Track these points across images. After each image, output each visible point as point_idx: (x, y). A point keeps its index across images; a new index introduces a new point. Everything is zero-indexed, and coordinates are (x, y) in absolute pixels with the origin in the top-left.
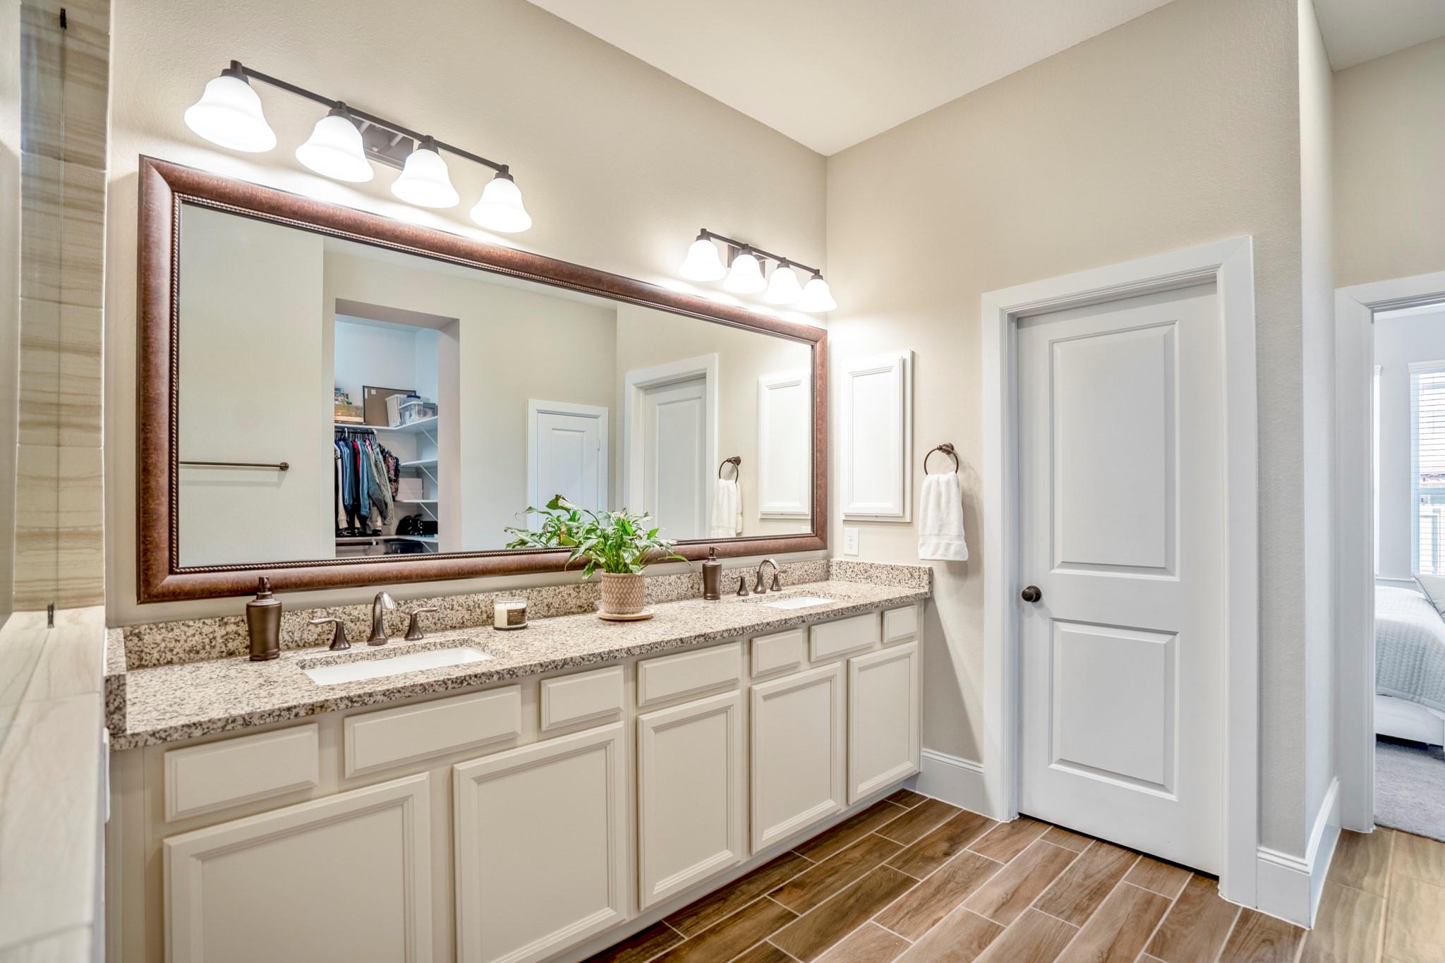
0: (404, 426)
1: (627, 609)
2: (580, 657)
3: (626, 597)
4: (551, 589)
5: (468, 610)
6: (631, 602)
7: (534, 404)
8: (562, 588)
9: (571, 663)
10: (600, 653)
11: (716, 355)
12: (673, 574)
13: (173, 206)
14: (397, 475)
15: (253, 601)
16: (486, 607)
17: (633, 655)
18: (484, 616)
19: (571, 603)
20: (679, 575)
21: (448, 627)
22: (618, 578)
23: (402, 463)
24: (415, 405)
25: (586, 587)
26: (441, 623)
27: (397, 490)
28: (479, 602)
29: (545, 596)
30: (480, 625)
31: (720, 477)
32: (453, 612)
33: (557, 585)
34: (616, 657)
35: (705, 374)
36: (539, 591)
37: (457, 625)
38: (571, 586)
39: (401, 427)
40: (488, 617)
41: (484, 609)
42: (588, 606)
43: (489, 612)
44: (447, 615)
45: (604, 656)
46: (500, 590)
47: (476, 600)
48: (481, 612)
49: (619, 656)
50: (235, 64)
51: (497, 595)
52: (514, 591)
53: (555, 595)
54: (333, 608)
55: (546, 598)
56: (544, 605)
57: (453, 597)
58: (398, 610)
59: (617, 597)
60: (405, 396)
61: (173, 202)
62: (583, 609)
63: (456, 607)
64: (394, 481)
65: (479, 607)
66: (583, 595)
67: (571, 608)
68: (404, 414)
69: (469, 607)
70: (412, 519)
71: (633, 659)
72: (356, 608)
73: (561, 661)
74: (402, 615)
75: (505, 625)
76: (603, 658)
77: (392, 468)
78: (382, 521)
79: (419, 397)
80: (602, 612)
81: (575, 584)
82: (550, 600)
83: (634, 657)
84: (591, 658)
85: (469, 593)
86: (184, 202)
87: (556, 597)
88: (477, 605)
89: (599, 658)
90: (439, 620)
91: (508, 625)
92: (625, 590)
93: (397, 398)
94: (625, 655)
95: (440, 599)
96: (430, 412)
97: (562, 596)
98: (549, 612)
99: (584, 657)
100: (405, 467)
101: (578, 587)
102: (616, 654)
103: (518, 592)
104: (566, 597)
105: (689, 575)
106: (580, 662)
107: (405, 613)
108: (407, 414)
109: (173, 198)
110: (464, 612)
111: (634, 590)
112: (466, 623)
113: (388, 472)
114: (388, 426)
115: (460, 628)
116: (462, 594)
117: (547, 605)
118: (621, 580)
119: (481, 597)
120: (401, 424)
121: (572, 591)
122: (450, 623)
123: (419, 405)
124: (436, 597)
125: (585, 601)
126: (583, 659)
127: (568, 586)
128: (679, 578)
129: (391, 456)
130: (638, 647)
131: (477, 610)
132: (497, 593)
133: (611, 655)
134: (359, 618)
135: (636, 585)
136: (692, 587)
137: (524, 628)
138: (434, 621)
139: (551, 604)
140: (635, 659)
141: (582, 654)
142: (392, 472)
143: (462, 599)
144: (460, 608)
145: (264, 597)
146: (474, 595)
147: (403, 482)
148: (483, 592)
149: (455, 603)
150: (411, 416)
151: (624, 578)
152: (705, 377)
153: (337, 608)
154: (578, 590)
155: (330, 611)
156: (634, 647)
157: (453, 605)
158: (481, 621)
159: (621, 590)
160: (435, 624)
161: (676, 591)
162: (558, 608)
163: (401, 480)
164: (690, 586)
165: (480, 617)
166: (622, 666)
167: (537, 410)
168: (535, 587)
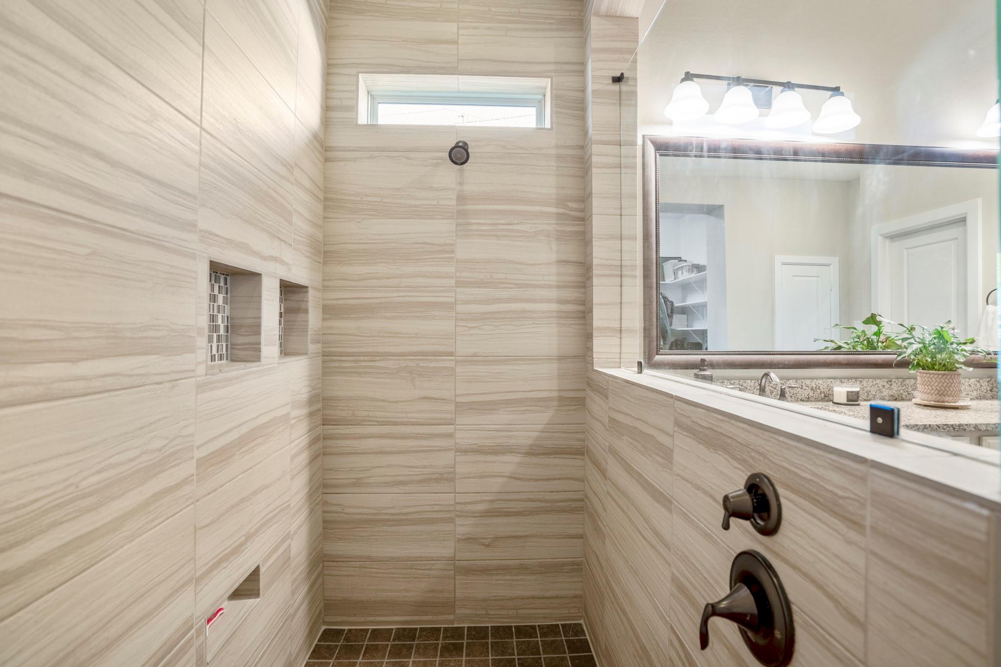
0: (677, 280)
1: (947, 399)
2: (937, 425)
3: (946, 390)
4: (869, 381)
5: (812, 390)
6: (951, 394)
7: (779, 259)
8: (878, 381)
9: (929, 429)
10: (953, 425)
11: (980, 201)
12: (973, 378)
13: (656, 158)
14: (672, 312)
15: (698, 372)
16: (824, 389)
17: (980, 430)
18: (823, 395)
19: (884, 392)
20: (978, 379)
21: (799, 400)
22: (938, 375)
23: (676, 305)
24: (686, 266)
25: (897, 382)
26: (795, 397)
27: (672, 322)
28: (819, 385)
29: (865, 385)
30: (820, 401)
31: (987, 303)
32: (803, 390)
33: (875, 378)
34: (966, 429)
35: (965, 217)
36: (861, 381)
37: (805, 399)
38: (885, 380)
39: (675, 281)
40: (825, 396)
41: (822, 390)
42: (898, 396)
43: (826, 393)
44: (798, 391)
45: (956, 427)
46: (834, 378)
47: (817, 384)
48: (821, 392)
49: (968, 429)
50: (687, 73)
51: (831, 382)
52: (843, 380)
53: (873, 385)
54: (733, 381)
55: (866, 387)
56: (865, 392)
57: (803, 381)
58: (769, 386)
59: (937, 389)
60: (677, 261)
61: (656, 156)
62: (894, 398)
63: (804, 387)
64: (670, 316)
65: (819, 388)
66: (895, 387)
67: (885, 396)
68: (677, 273)
69: (813, 388)
70: (680, 341)
71: (979, 434)
72: (745, 382)
73: (922, 426)
74: (771, 388)
75: (845, 402)
76: (954, 429)
77: (669, 308)
78: (663, 342)
79: (686, 261)
80: (917, 400)
81: (886, 378)
82: (869, 388)
83: (980, 432)
84: (945, 427)
85: (812, 379)
86: (661, 155)
87: (873, 387)
88: (818, 387)
89: (951, 428)
90: (793, 394)
91: (847, 401)
92: (945, 384)
93: (672, 262)
94: (973, 429)
95: (795, 381)
96: (695, 270)
97: (878, 387)
98: (868, 397)
99: (940, 426)
100: (677, 307)
101: (891, 381)
102: (965, 427)
103: (846, 380)
104: (881, 387)
105: (988, 380)
106: (937, 429)
107: (773, 388)
108: (680, 272)
109: (656, 154)
110: (809, 390)
111: (953, 384)
112: (810, 398)
113: (667, 310)
114: (664, 281)
115: (807, 401)
116: (808, 379)
117: (867, 392)
118: (940, 376)
119: (820, 382)
120: (675, 279)
121: (885, 384)
122: (800, 397)
123: (688, 265)
124: (792, 379)
125: (896, 392)
126: (939, 427)
127: (883, 380)
128: (979, 382)
129: (669, 300)
130: (984, 424)
131: (818, 390)
132: (831, 380)
133: (962, 427)
134: (747, 388)
135: (955, 381)
136: (991, 390)
137: (858, 405)
138: (790, 395)
139: (870, 391)
140: (980, 434)
141: (938, 423)
142: (670, 311)
143: (808, 382)
144: (807, 388)
145: (704, 370)
146: (816, 380)
147: (676, 317)
148: (822, 378)
149: (803, 384)
150: (682, 273)
151: (943, 375)
152: (965, 220)
153: (735, 381)
154: (890, 383)
155: (732, 382)
156: (981, 425)
157: (802, 386)
158: (820, 398)
159: (941, 384)
160: (791, 397)
161: (975, 392)
162: (875, 395)
163: (674, 316)
164: (989, 389)
165: (820, 396)
166: (968, 438)
167: (782, 263)
168: (858, 379)
